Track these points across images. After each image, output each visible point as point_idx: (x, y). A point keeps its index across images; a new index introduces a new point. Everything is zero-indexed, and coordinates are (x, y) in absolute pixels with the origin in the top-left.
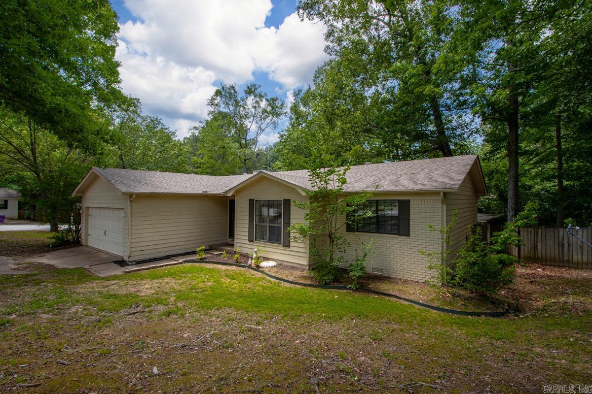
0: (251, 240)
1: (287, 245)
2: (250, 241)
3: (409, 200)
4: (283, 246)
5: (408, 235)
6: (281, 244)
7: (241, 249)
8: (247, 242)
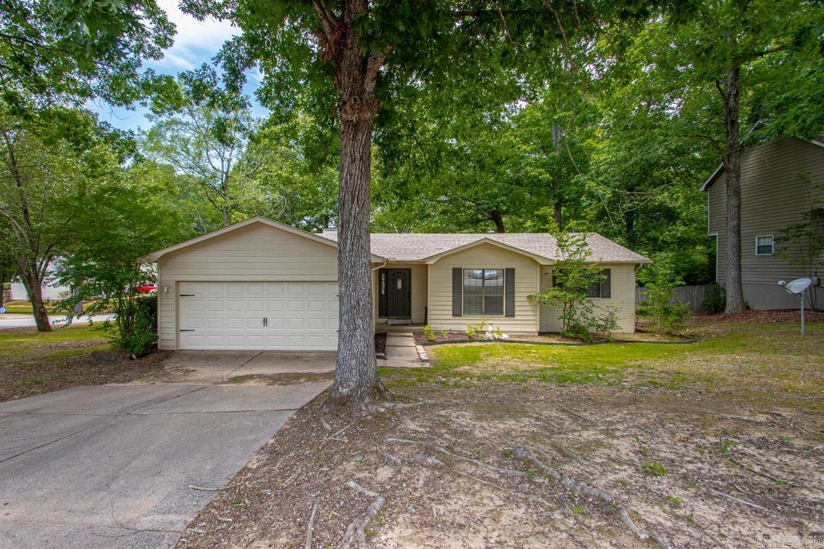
0: (456, 313)
1: (511, 314)
2: (454, 315)
3: (610, 269)
4: (506, 316)
5: (610, 297)
6: (503, 314)
7: (439, 326)
8: (451, 317)
